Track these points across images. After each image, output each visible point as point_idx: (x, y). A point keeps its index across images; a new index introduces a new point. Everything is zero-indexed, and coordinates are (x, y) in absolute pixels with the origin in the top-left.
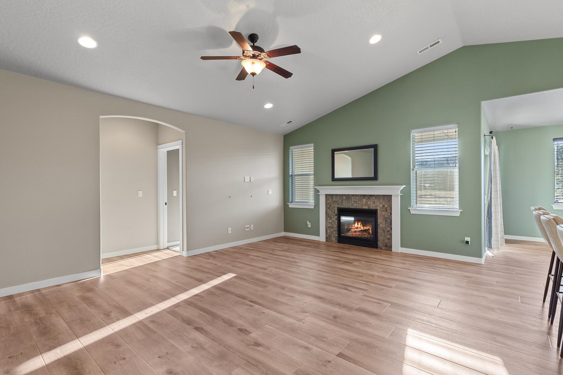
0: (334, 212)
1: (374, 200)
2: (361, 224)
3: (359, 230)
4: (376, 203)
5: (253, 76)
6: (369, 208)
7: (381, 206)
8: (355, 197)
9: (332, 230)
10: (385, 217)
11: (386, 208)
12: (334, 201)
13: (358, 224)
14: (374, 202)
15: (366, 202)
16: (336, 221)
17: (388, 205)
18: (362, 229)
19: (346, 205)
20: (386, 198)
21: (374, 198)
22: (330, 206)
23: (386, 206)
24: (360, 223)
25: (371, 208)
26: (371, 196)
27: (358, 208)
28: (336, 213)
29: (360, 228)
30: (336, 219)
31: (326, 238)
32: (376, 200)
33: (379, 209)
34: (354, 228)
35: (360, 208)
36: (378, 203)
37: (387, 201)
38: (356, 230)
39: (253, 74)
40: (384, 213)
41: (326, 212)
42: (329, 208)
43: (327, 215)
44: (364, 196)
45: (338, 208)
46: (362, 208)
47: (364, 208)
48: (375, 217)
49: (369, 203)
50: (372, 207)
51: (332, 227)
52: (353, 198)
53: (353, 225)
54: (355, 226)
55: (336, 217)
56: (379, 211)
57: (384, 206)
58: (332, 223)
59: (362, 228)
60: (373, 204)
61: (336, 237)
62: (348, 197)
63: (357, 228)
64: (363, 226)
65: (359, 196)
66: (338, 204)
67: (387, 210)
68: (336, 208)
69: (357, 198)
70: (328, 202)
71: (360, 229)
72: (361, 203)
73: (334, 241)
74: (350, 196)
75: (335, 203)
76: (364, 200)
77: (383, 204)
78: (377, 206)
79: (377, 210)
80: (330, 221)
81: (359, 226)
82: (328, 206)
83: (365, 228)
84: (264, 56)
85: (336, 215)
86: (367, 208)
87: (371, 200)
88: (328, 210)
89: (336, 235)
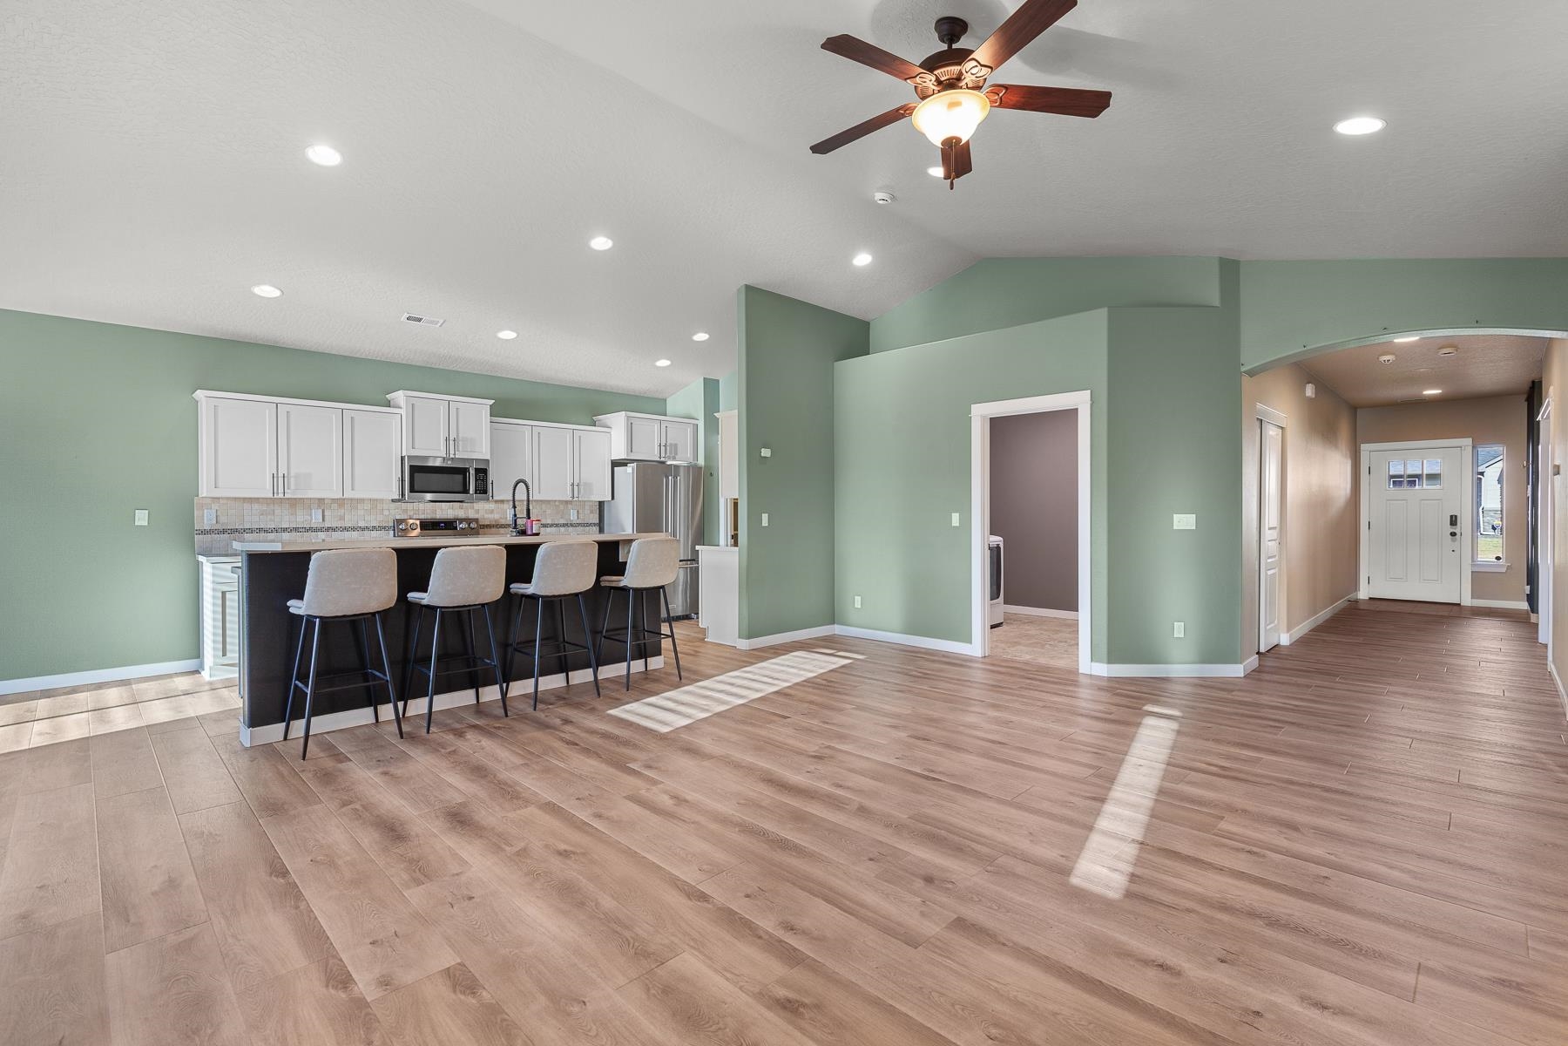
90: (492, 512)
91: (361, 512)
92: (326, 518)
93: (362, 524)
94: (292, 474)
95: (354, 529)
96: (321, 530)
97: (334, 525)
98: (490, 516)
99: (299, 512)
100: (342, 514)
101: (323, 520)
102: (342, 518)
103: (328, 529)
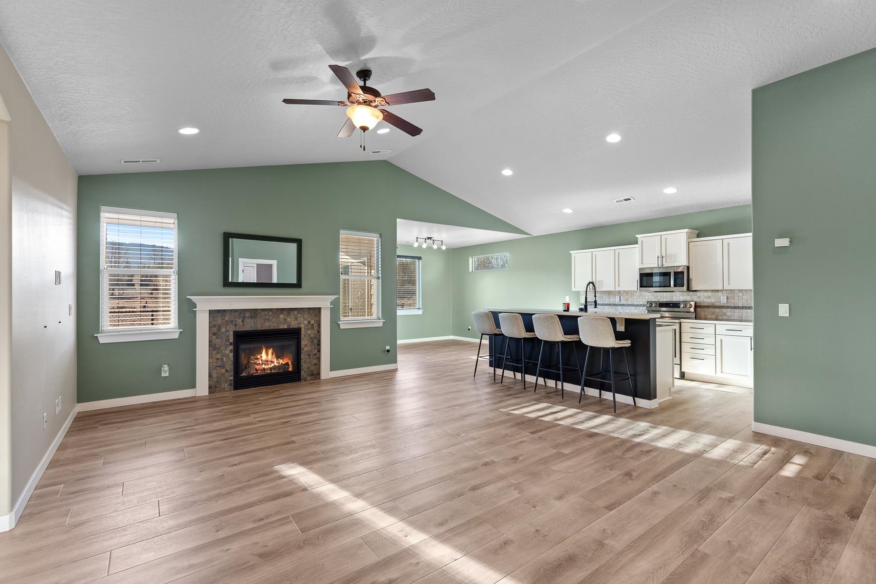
0: (227, 340)
1: (297, 315)
2: (273, 353)
3: (269, 366)
4: (298, 319)
5: (364, 132)
6: (288, 327)
7: (306, 322)
8: (266, 313)
9: (223, 371)
10: (311, 336)
11: (313, 325)
12: (226, 321)
13: (267, 354)
14: (297, 319)
15: (285, 319)
16: (231, 355)
17: (315, 321)
18: (275, 364)
19: (249, 325)
20: (312, 312)
21: (296, 312)
22: (219, 330)
23: (312, 322)
24: (270, 351)
25: (291, 327)
26: (292, 309)
27: (272, 328)
28: (231, 340)
29: (272, 362)
30: (231, 351)
31: (210, 387)
32: (299, 315)
33: (303, 326)
34: (261, 362)
35: (274, 328)
36: (302, 319)
37: (313, 315)
38: (264, 366)
39: (364, 129)
40: (309, 332)
41: (210, 341)
42: (214, 334)
43: (212, 346)
44: (282, 310)
45: (234, 332)
46: (278, 328)
47: (281, 327)
48: (298, 338)
49: (289, 319)
50: (294, 324)
51: (222, 367)
52: (263, 313)
53: (259, 357)
54: (261, 357)
55: (231, 347)
56: (303, 329)
57: (309, 322)
58: (222, 359)
59: (276, 361)
60: (295, 320)
61: (231, 380)
62: (254, 312)
63: (267, 361)
64: (278, 358)
65: (274, 311)
66: (236, 325)
67: (313, 328)
68: (232, 333)
69: (270, 313)
70: (214, 323)
71: (272, 365)
72: (278, 320)
73: (226, 389)
74: (259, 311)
75: (228, 325)
76: (282, 316)
77: (309, 319)
78: (300, 323)
79: (301, 328)
80: (219, 356)
81: (270, 357)
82: (215, 330)
83: (281, 361)
84: (381, 102)
85: (231, 344)
86: (285, 327)
87: (292, 316)
88: (215, 337)
89: (232, 378)
90: (709, 297)
91: (635, 297)
92: (622, 300)
93: (636, 303)
94: (597, 281)
95: (632, 305)
96: (619, 305)
97: (624, 303)
98: (709, 301)
99: (611, 297)
100: (627, 298)
101: (620, 301)
102: (627, 300)
103: (622, 305)
